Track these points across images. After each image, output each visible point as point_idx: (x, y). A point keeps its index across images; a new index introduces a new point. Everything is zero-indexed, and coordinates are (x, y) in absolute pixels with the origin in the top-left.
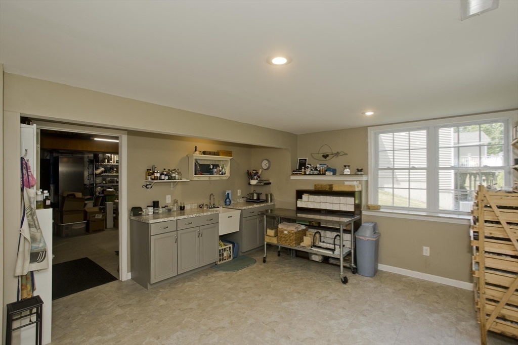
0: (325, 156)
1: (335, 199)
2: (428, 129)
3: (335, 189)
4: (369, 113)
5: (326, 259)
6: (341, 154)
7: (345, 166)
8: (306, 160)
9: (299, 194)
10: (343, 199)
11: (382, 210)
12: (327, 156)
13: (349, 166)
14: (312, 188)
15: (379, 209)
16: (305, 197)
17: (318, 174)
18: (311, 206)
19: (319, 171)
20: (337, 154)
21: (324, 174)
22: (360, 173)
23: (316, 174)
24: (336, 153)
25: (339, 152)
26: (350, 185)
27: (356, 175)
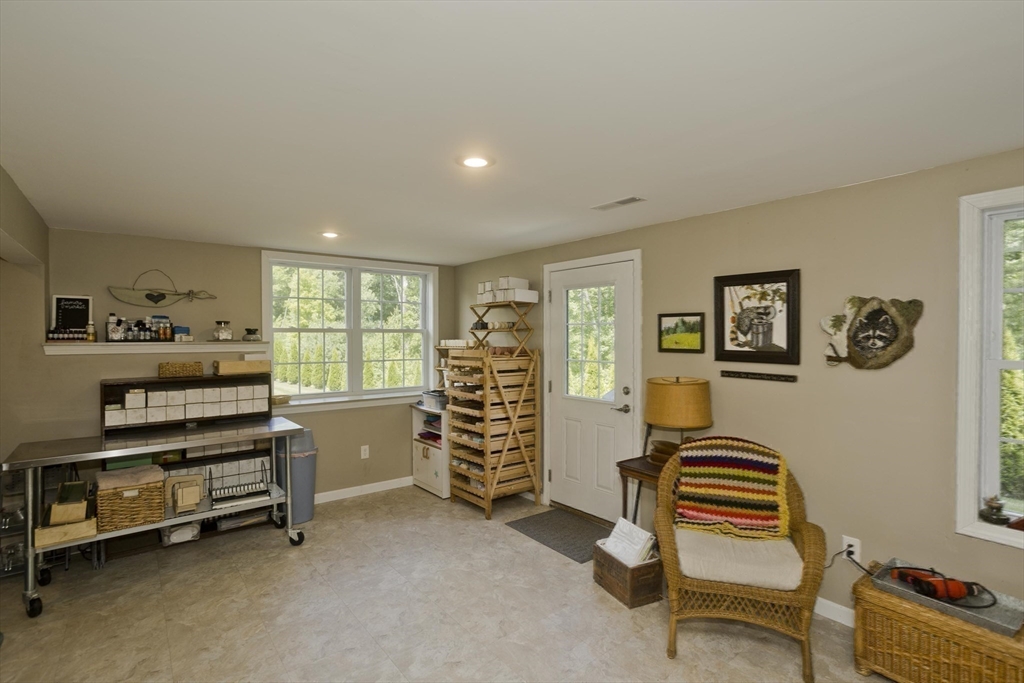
0: (156, 298)
1: (227, 392)
2: (350, 271)
3: (225, 370)
4: (330, 235)
5: (209, 528)
6: (202, 296)
7: (219, 323)
8: (86, 302)
9: (113, 394)
10: (244, 391)
11: (292, 403)
12: (162, 297)
13: (226, 323)
14: (148, 373)
15: (287, 402)
16: (134, 398)
17: (152, 340)
18: (157, 416)
19: (157, 332)
20: (190, 295)
21: (172, 339)
22: (252, 337)
23: (145, 340)
24: (186, 291)
25: (195, 290)
26: (261, 362)
27: (245, 340)
